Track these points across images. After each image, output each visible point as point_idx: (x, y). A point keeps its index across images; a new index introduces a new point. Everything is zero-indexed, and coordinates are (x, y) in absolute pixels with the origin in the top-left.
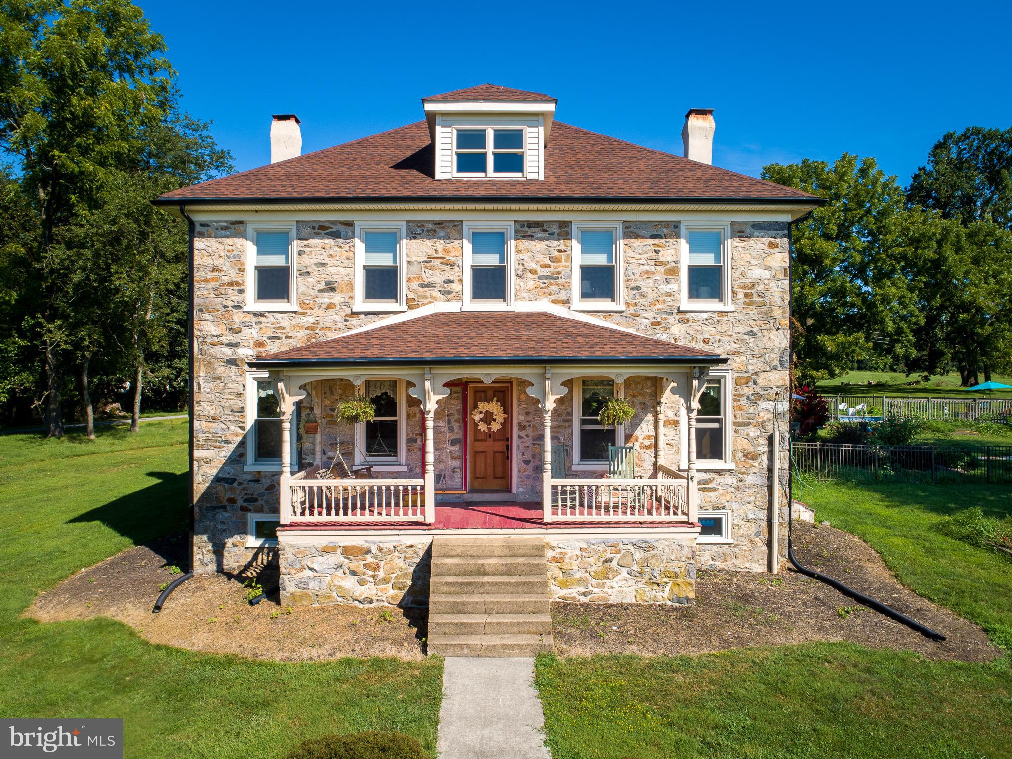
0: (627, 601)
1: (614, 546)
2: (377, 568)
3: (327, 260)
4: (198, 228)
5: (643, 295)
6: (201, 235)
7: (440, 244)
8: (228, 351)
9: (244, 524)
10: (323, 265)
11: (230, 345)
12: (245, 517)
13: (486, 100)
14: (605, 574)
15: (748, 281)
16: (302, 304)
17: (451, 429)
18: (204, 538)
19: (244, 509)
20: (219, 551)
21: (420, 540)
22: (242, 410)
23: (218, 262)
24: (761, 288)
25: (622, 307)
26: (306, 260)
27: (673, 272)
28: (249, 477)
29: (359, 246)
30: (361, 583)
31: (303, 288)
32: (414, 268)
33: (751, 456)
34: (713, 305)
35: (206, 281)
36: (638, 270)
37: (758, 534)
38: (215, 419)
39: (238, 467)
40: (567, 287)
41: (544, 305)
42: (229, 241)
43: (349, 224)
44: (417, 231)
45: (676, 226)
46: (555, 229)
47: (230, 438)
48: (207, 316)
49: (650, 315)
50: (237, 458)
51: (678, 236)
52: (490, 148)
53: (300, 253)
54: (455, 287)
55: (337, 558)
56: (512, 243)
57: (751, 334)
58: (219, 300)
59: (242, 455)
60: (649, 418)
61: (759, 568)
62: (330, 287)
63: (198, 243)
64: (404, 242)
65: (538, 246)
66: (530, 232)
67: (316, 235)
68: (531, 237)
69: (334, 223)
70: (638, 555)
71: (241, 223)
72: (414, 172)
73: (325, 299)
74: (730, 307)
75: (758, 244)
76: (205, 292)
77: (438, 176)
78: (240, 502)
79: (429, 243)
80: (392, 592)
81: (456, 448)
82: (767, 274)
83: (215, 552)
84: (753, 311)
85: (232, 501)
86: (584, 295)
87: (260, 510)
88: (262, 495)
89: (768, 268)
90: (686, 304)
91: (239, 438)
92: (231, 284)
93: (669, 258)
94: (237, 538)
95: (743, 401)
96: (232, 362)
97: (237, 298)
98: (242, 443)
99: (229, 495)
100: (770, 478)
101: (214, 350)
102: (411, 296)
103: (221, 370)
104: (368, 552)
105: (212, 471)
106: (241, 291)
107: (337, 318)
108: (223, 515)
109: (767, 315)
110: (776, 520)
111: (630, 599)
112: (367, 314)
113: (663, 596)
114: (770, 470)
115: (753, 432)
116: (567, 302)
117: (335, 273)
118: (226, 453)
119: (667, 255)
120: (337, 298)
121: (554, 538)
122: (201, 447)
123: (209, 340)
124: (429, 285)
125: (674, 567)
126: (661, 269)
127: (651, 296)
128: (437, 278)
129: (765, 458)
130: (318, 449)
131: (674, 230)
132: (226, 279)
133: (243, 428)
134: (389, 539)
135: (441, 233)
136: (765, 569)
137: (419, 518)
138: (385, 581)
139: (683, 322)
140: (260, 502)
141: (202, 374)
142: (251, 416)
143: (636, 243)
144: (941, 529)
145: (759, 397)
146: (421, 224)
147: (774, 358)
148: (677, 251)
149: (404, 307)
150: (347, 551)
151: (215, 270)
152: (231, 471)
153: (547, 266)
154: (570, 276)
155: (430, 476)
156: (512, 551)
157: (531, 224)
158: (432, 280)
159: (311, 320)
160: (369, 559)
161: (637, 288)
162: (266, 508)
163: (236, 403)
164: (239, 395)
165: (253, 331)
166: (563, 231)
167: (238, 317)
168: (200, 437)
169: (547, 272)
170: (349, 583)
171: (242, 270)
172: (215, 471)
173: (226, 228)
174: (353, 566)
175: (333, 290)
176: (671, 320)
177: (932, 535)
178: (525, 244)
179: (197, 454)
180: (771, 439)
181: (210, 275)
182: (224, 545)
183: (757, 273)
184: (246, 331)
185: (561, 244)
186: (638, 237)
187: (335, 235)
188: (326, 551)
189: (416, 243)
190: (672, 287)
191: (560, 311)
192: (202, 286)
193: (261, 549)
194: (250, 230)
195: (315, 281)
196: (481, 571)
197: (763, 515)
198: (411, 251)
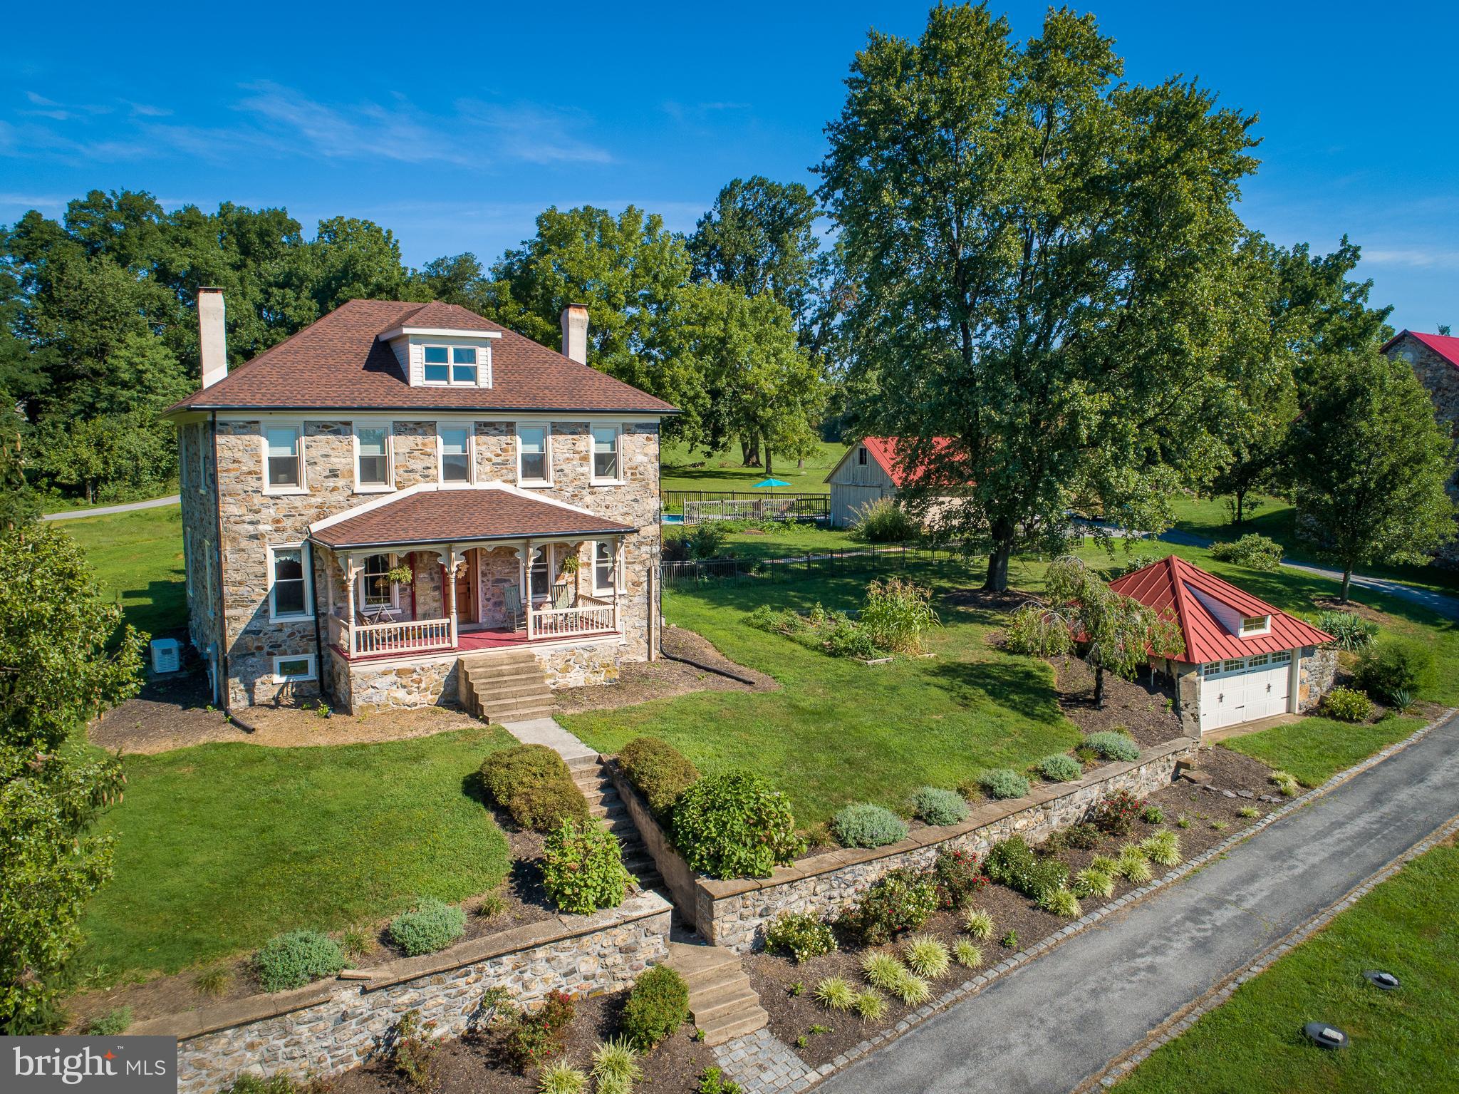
0: (579, 685)
1: (572, 652)
2: (420, 681)
3: (331, 452)
4: (218, 427)
5: (565, 476)
6: (222, 433)
7: (419, 439)
8: (250, 528)
9: (271, 666)
10: (327, 456)
11: (251, 523)
13: (451, 328)
14: (566, 670)
15: (634, 464)
16: (311, 488)
19: (270, 654)
20: (250, 689)
21: (450, 660)
22: (264, 575)
23: (238, 455)
24: (641, 469)
25: (551, 484)
26: (313, 452)
27: (585, 459)
29: (356, 440)
30: (409, 693)
31: (311, 475)
32: (401, 458)
33: (636, 584)
34: (612, 481)
35: (228, 471)
36: (562, 457)
37: (642, 636)
38: (241, 583)
39: (263, 621)
40: (513, 470)
41: (497, 485)
42: (247, 437)
43: (348, 424)
44: (401, 429)
45: (587, 426)
46: (504, 428)
47: (255, 598)
48: (229, 499)
49: (570, 489)
50: (263, 613)
51: (588, 433)
52: (451, 362)
53: (307, 447)
54: (432, 472)
55: (393, 678)
56: (473, 438)
57: (636, 500)
58: (239, 486)
59: (266, 611)
61: (643, 659)
62: (334, 474)
63: (220, 439)
64: (392, 438)
65: (492, 440)
66: (486, 430)
67: (321, 433)
68: (487, 434)
69: (335, 423)
70: (586, 655)
71: (257, 422)
72: (386, 375)
73: (331, 483)
74: (622, 482)
75: (640, 438)
76: (227, 480)
77: (413, 383)
78: (266, 649)
79: (411, 438)
80: (430, 697)
82: (645, 459)
83: (247, 691)
84: (637, 485)
85: (259, 648)
86: (525, 475)
87: (285, 653)
88: (285, 641)
89: (646, 455)
90: (595, 481)
91: (263, 598)
92: (250, 473)
93: (582, 448)
94: (265, 678)
95: (631, 547)
96: (254, 537)
97: (256, 484)
98: (266, 601)
99: (256, 644)
100: (649, 598)
101: (238, 528)
102: (399, 479)
103: (244, 543)
104: (415, 671)
105: (241, 626)
106: (259, 479)
107: (341, 498)
108: (252, 660)
109: (646, 487)
110: (653, 626)
111: (581, 684)
112: (364, 494)
113: (600, 679)
114: (649, 592)
115: (638, 567)
116: (513, 481)
117: (337, 462)
118: (252, 610)
119: (581, 446)
120: (340, 482)
121: (535, 649)
122: (231, 607)
123: (232, 519)
124: (411, 471)
125: (607, 660)
126: (577, 456)
127: (571, 476)
128: (418, 465)
129: (645, 585)
131: (585, 429)
132: (245, 469)
133: (265, 590)
134: (427, 661)
135: (420, 431)
136: (646, 659)
137: (447, 645)
138: (426, 689)
139: (592, 493)
140: (284, 647)
141: (228, 548)
142: (272, 580)
143: (561, 438)
144: (746, 622)
145: (641, 543)
146: (404, 424)
147: (650, 516)
148: (588, 444)
149: (394, 488)
150: (400, 673)
151: (234, 461)
152: (257, 625)
153: (499, 455)
154: (515, 463)
155: (454, 617)
156: (514, 660)
157: (486, 424)
158: (414, 467)
159: (319, 500)
160: (415, 676)
161: (562, 470)
162: (289, 651)
163: (259, 570)
164: (261, 563)
165: (272, 511)
166: (510, 429)
167: (257, 500)
168: (229, 599)
169: (499, 460)
170: (401, 694)
171: (259, 462)
172: (243, 626)
173: (244, 427)
174: (404, 682)
175: (336, 476)
176: (585, 492)
177: (741, 627)
178: (483, 439)
179: (228, 613)
180: (649, 571)
181: (231, 466)
182: (254, 684)
183: (640, 458)
184: (264, 511)
185: (508, 439)
186: (561, 433)
187: (337, 432)
188: (385, 673)
189: (401, 438)
190: (585, 469)
191: (508, 488)
192: (225, 474)
193: (286, 684)
194: (262, 427)
195: (322, 468)
196: (500, 674)
197: (645, 623)
198: (398, 445)
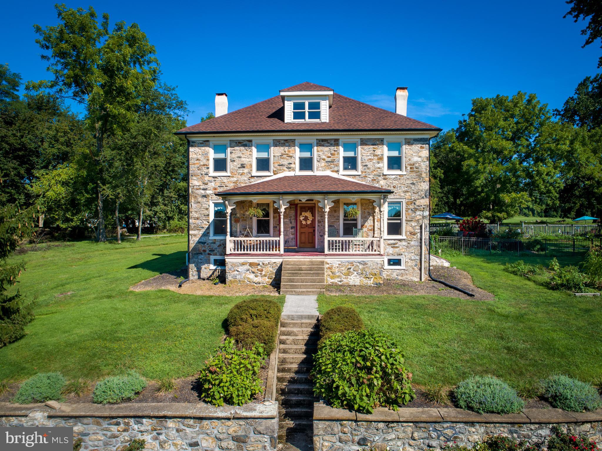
0: (356, 284)
1: (352, 263)
2: (262, 271)
3: (242, 155)
4: (191, 143)
5: (368, 169)
6: (192, 146)
7: (286, 149)
8: (203, 192)
9: (209, 260)
10: (240, 157)
11: (204, 189)
12: (209, 257)
13: (305, 90)
14: (348, 274)
15: (412, 162)
16: (232, 173)
17: (291, 223)
18: (193, 265)
19: (209, 254)
20: (199, 271)
21: (278, 261)
22: (208, 215)
23: (199, 157)
24: (417, 165)
25: (360, 173)
26: (233, 156)
27: (381, 159)
28: (211, 242)
29: (254, 149)
30: (256, 276)
31: (232, 167)
32: (276, 158)
33: (413, 234)
34: (398, 172)
35: (194, 164)
36: (366, 158)
37: (416, 265)
38: (198, 219)
39: (207, 238)
40: (337, 165)
41: (328, 173)
42: (203, 148)
43: (250, 141)
44: (277, 143)
45: (382, 140)
46: (333, 142)
47: (203, 226)
48: (194, 178)
49: (371, 176)
50: (206, 234)
51: (383, 145)
52: (307, 109)
53: (231, 153)
54: (292, 166)
55: (247, 267)
56: (315, 148)
57: (413, 184)
58: (199, 172)
59: (208, 233)
60: (371, 218)
61: (417, 279)
63: (191, 149)
64: (272, 148)
65: (326, 149)
66: (322, 143)
67: (238, 146)
68: (323, 146)
69: (244, 141)
70: (361, 267)
71: (208, 141)
72: (276, 119)
73: (241, 171)
74: (404, 173)
75: (416, 147)
76: (194, 169)
77: (286, 121)
78: (208, 252)
79: (282, 148)
80: (268, 280)
81: (293, 230)
82: (420, 159)
83: (197, 271)
84: (414, 174)
85: (204, 251)
86: (345, 168)
87: (216, 255)
88: (216, 249)
89: (420, 157)
90: (386, 171)
91: (207, 226)
92: (204, 165)
93: (379, 153)
94: (206, 265)
95: (410, 211)
96: (204, 196)
97: (206, 171)
98: (208, 228)
99: (203, 249)
100: (421, 243)
101: (197, 191)
102: (275, 169)
103: (200, 199)
104: (259, 264)
105: (196, 239)
106: (208, 168)
107: (246, 179)
108: (201, 257)
109: (420, 176)
110: (423, 259)
111: (358, 283)
112: (257, 177)
113: (370, 282)
114: (421, 239)
115: (414, 224)
116: (337, 171)
117: (244, 160)
118: (201, 232)
120: (246, 171)
121: (328, 260)
122: (193, 230)
123: (195, 187)
124: (282, 165)
125: (375, 271)
126: (376, 158)
127: (372, 169)
128: (285, 162)
129: (419, 234)
130: (238, 230)
131: (381, 142)
132: (202, 163)
133: (208, 222)
134: (266, 260)
135: (287, 144)
136: (419, 280)
137: (278, 252)
138: (265, 276)
139: (385, 179)
140: (216, 251)
141: (193, 201)
142: (212, 217)
143: (366, 147)
145: (416, 209)
146: (279, 141)
147: (423, 193)
148: (383, 151)
149: (272, 174)
150: (251, 264)
151: (197, 160)
152: (204, 239)
153: (330, 157)
154: (339, 161)
155: (282, 236)
157: (323, 140)
158: (283, 163)
159: (235, 179)
160: (259, 267)
161: (366, 166)
162: (218, 254)
163: (206, 212)
164: (207, 209)
165: (212, 184)
166: (336, 143)
167: (207, 178)
168: (192, 226)
169: (329, 159)
170: (252, 276)
171: (208, 160)
172: (198, 239)
173: (202, 143)
174: (253, 270)
175: (244, 167)
176: (380, 178)
178: (321, 148)
179: (191, 232)
180: (421, 227)
181: (196, 162)
182: (201, 268)
183: (416, 159)
184: (210, 184)
185: (335, 148)
186: (366, 145)
187: (245, 146)
188: (243, 264)
189: (277, 148)
190: (380, 165)
191: (334, 175)
192: (193, 166)
193: (215, 270)
194: (211, 143)
195: (237, 164)
196: (300, 270)
197: (418, 258)
198: (275, 152)
